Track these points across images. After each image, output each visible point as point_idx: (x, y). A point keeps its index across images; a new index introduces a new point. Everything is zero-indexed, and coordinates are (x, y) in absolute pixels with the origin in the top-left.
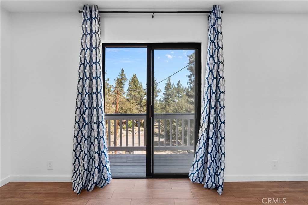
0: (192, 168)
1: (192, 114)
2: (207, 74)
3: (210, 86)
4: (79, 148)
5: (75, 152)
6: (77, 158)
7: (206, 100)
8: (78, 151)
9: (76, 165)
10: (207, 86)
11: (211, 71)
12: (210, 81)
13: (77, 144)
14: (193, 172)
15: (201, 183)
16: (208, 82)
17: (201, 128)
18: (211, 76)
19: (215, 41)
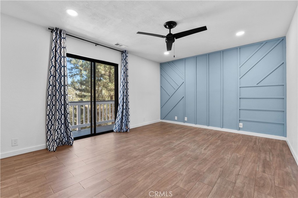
0: (115, 126)
1: (113, 101)
2: (122, 80)
3: (124, 86)
4: (50, 123)
5: (48, 126)
6: (49, 130)
7: (122, 92)
8: (49, 125)
9: (48, 135)
10: (122, 86)
11: (124, 79)
12: (124, 84)
13: (49, 120)
14: (116, 128)
15: (119, 132)
16: (123, 84)
17: (119, 106)
18: (124, 81)
19: (126, 66)
